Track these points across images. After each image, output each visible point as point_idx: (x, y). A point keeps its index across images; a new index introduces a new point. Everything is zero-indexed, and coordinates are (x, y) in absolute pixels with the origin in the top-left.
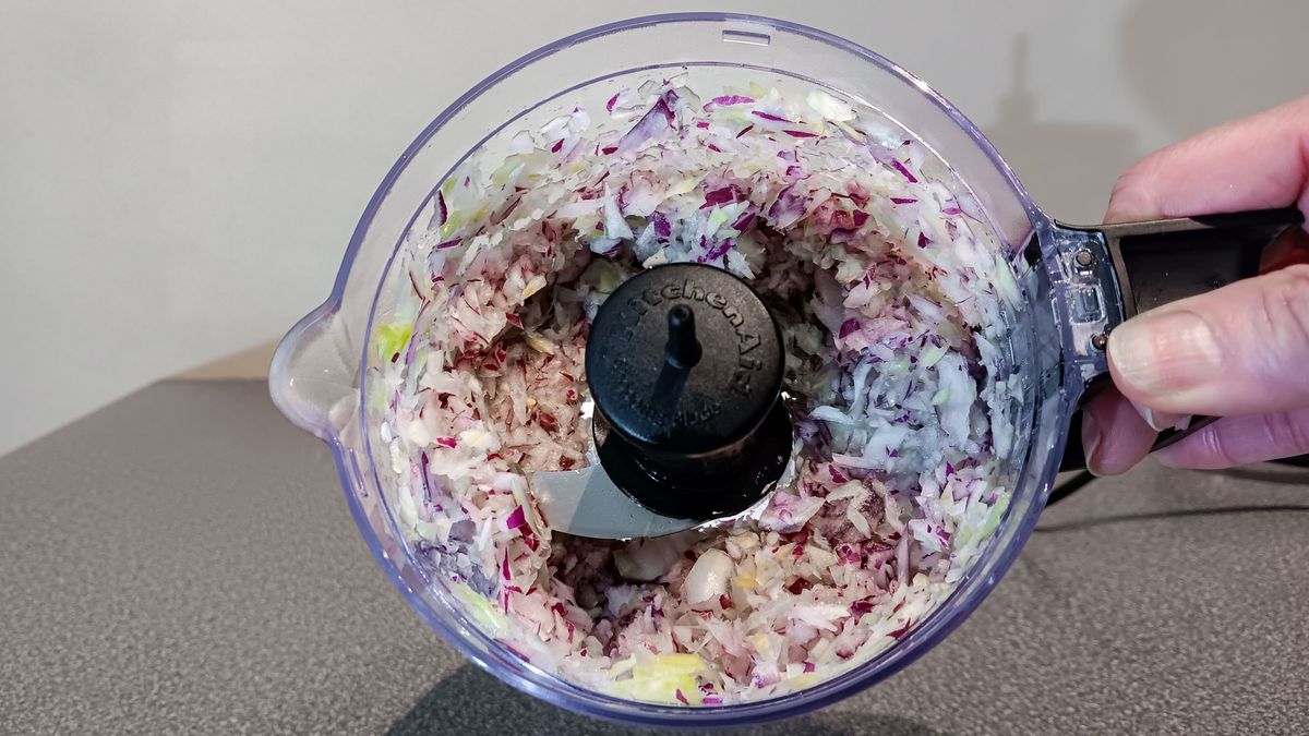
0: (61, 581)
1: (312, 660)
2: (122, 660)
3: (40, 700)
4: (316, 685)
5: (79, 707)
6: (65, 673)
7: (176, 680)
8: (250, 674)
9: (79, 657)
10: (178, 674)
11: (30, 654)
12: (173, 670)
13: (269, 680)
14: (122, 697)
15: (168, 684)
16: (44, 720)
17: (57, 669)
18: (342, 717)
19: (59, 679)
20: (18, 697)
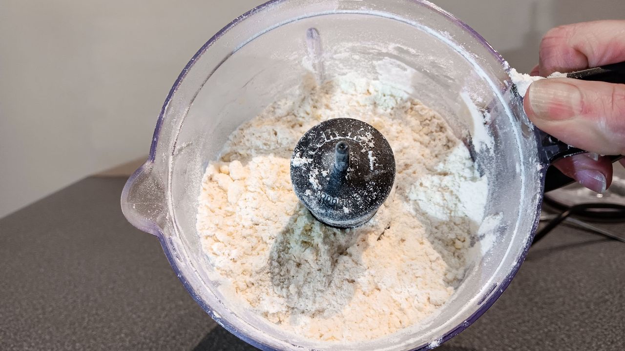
0: (42, 270)
1: (159, 308)
2: (71, 307)
3: (32, 326)
4: (162, 320)
5: (51, 329)
6: (44, 313)
7: (96, 317)
8: (130, 314)
9: (51, 306)
10: (97, 314)
11: (28, 304)
12: (94, 312)
13: (139, 317)
14: (70, 325)
15: (92, 319)
16: (34, 335)
17: (40, 311)
18: (173, 334)
19: (41, 316)
20: (22, 324)
